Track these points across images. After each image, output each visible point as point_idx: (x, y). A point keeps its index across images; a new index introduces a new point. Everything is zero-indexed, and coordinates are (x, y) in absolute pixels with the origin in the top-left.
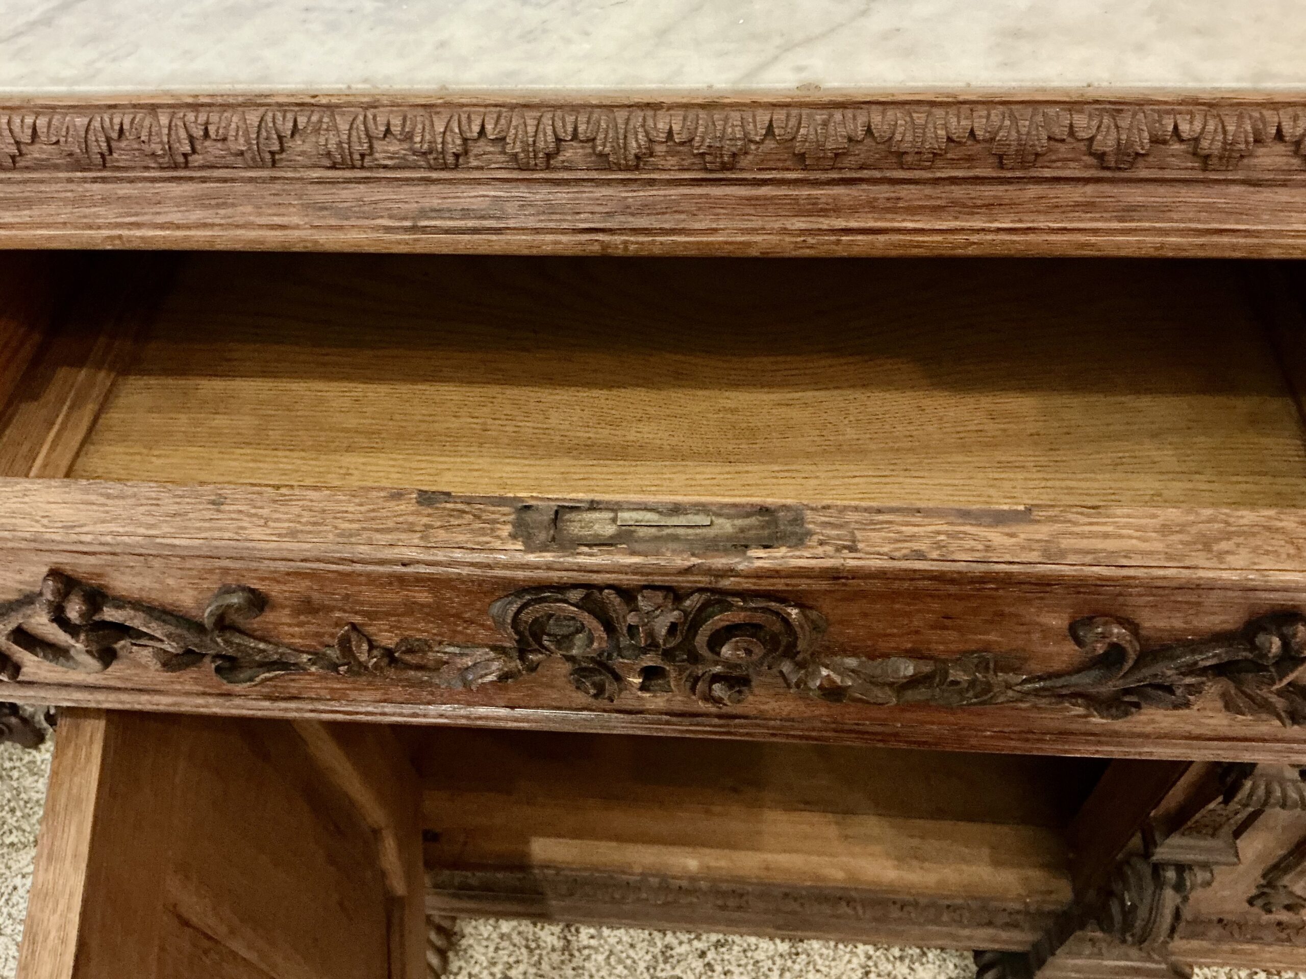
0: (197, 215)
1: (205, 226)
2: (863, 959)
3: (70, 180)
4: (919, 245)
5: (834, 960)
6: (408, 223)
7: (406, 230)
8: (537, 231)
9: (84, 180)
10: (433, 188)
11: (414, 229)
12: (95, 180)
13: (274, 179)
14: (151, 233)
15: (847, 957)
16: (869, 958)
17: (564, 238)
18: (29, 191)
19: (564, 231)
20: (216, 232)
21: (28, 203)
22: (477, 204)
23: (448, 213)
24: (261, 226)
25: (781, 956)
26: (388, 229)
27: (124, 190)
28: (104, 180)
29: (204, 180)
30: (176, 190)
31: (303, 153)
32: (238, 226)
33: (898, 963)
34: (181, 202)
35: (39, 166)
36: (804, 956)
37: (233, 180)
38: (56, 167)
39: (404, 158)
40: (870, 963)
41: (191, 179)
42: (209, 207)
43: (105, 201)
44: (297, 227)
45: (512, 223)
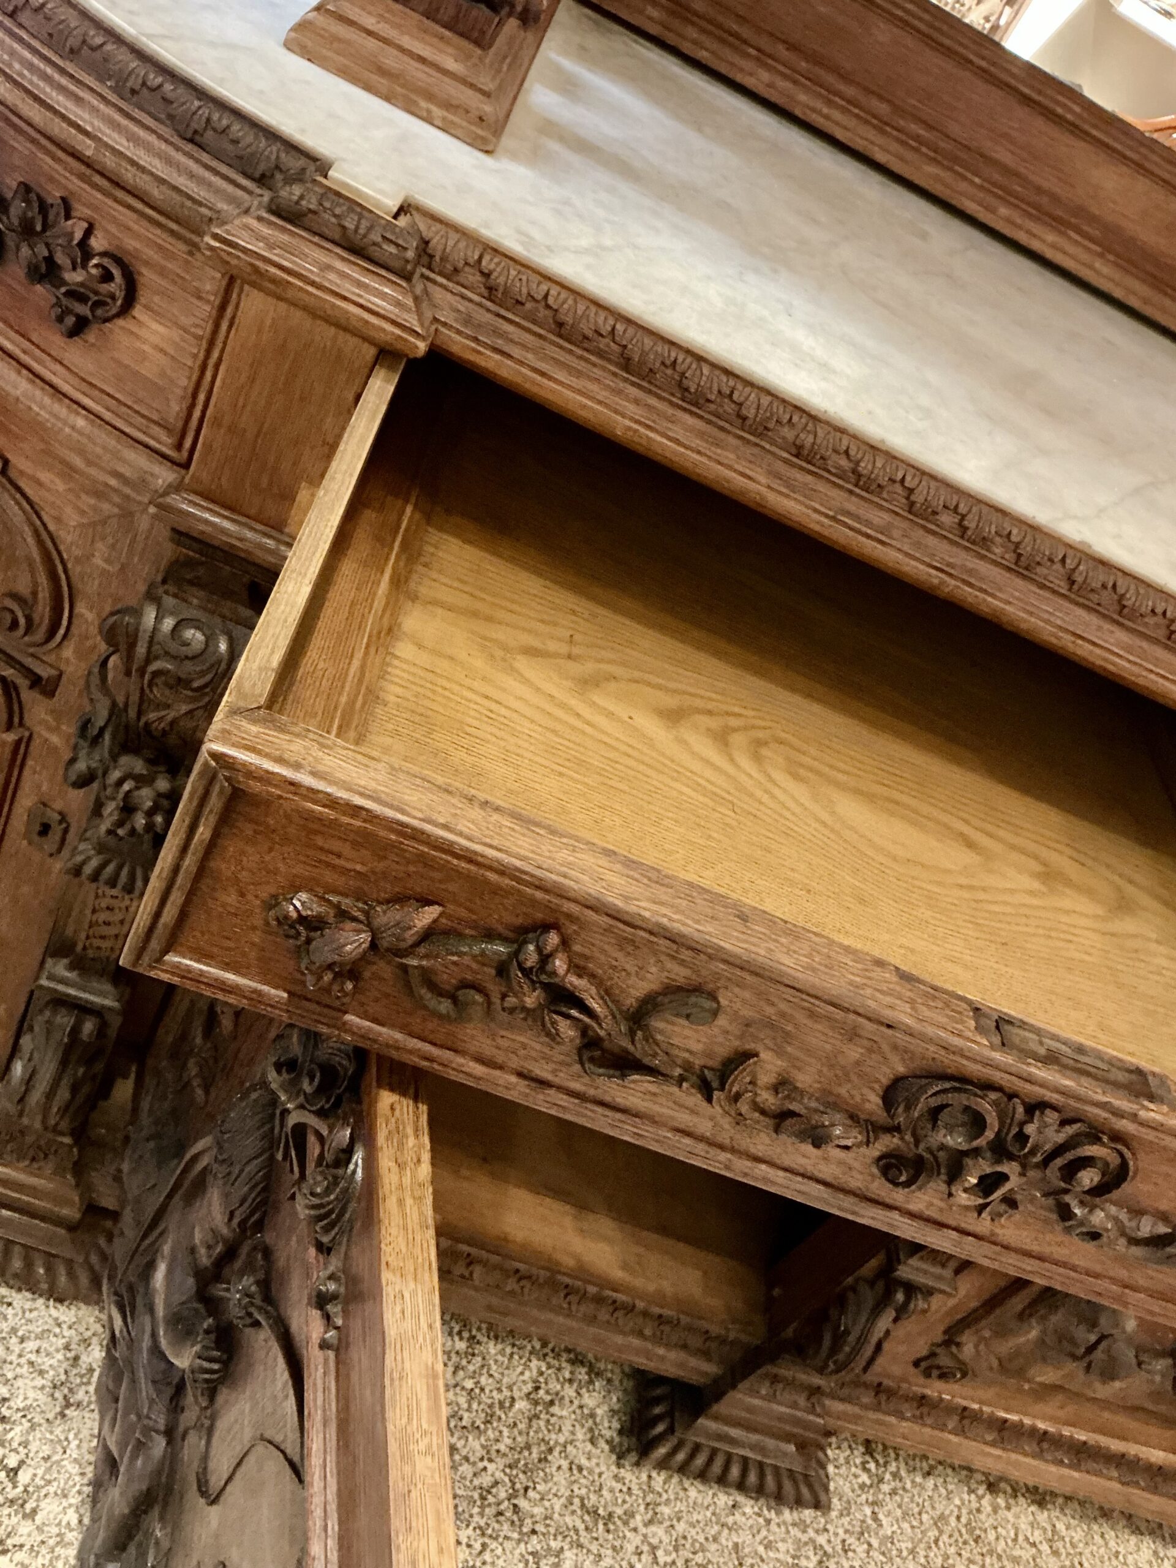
0: (696, 443)
1: (699, 452)
2: (535, 1373)
3: (615, 374)
4: (1114, 664)
5: (507, 1368)
6: (831, 513)
7: (827, 516)
8: (907, 554)
9: (626, 380)
10: (854, 498)
11: (833, 518)
12: (633, 384)
13: (757, 445)
14: (659, 438)
15: (520, 1369)
16: (541, 1374)
17: (921, 567)
18: (581, 365)
19: (924, 563)
20: (704, 460)
21: (579, 374)
22: (876, 521)
23: (857, 518)
24: (735, 471)
25: (457, 1353)
26: (816, 510)
27: (653, 401)
28: (639, 387)
29: (709, 422)
30: (690, 420)
31: (784, 438)
32: (720, 463)
33: (567, 1385)
34: (691, 429)
35: (600, 354)
36: (479, 1359)
37: (729, 432)
38: (609, 360)
39: (844, 471)
40: (541, 1379)
41: (701, 417)
42: (707, 442)
43: (637, 402)
44: (759, 483)
45: (894, 543)
